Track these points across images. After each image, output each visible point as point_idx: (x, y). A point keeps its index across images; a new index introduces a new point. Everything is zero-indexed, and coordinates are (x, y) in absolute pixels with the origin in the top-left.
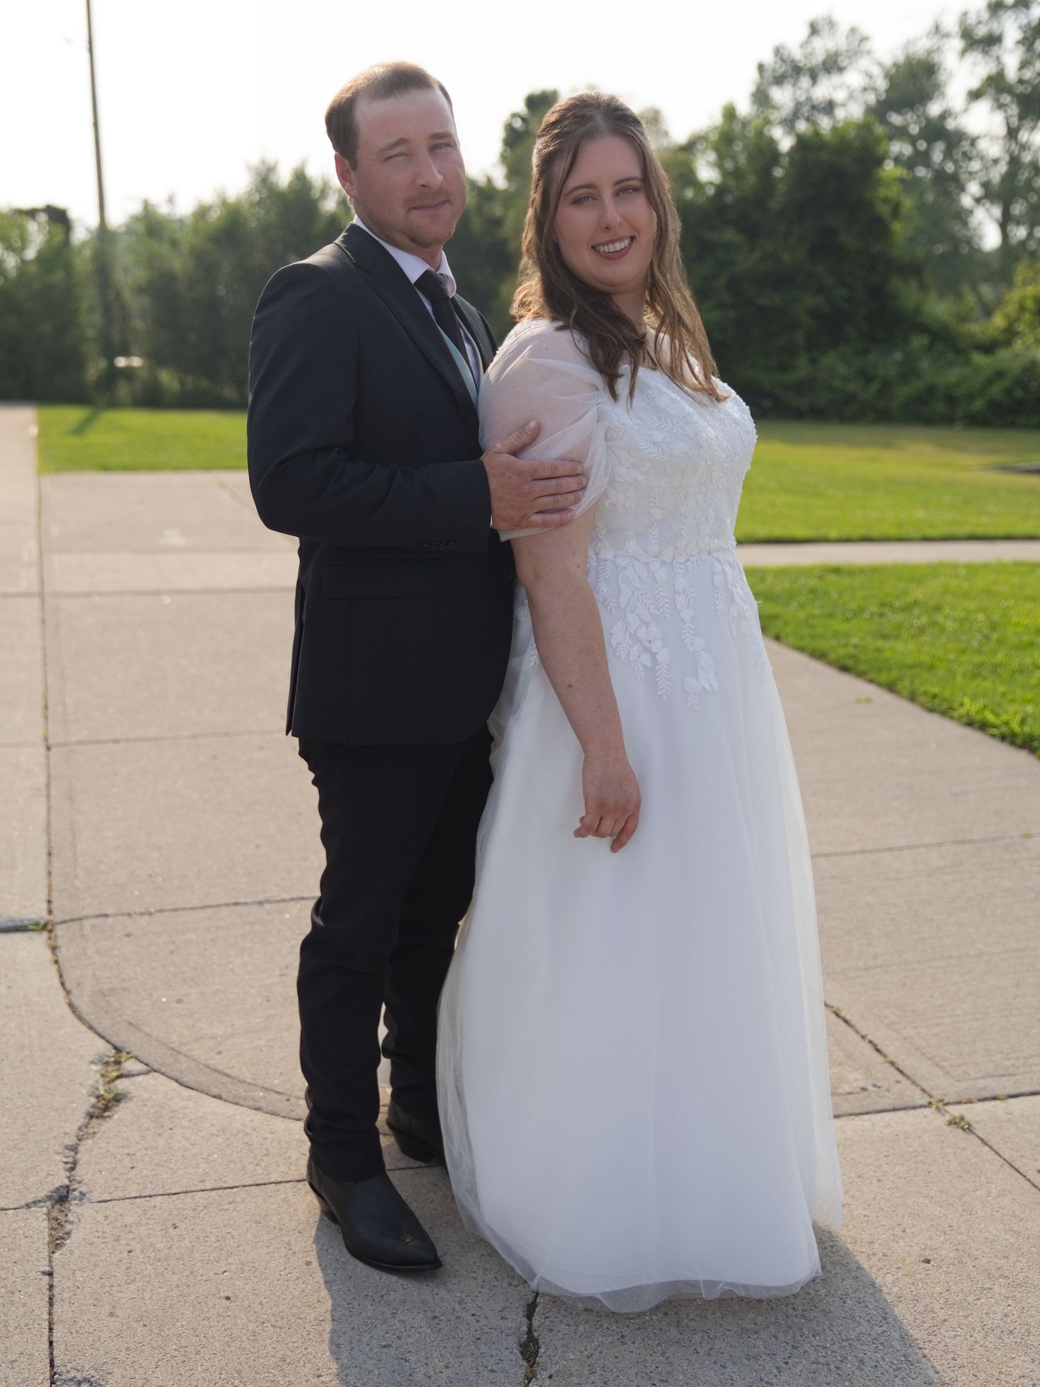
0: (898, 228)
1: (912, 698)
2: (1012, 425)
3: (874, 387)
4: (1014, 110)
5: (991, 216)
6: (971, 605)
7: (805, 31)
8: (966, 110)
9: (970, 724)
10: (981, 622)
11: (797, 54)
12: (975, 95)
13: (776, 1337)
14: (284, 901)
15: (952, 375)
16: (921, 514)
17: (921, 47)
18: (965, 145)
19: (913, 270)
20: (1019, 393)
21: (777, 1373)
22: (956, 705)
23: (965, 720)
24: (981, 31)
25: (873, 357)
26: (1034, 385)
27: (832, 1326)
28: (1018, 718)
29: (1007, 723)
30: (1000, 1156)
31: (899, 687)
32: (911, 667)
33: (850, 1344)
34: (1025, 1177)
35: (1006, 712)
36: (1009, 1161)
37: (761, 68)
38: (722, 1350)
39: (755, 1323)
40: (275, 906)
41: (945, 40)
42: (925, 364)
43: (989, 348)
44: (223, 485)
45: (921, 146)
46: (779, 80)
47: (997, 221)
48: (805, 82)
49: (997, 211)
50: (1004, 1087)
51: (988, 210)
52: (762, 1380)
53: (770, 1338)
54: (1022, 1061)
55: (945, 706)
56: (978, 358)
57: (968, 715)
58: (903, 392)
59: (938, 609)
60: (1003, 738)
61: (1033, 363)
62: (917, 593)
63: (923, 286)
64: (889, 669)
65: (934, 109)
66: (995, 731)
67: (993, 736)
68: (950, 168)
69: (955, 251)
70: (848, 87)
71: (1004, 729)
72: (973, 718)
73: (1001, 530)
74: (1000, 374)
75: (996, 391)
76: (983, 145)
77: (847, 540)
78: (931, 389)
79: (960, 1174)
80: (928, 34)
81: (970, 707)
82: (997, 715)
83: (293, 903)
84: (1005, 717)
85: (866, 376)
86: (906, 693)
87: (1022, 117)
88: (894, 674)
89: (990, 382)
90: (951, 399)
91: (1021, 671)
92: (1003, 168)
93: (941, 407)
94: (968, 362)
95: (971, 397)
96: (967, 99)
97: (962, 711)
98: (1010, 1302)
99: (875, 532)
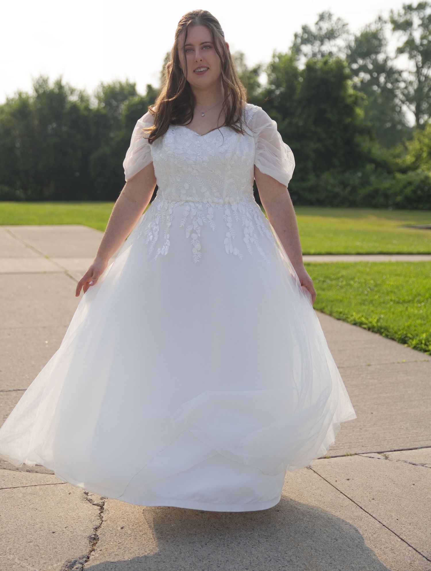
0: (360, 112)
1: (331, 314)
2: (416, 208)
3: (348, 189)
4: (420, 58)
5: (410, 110)
6: (368, 278)
7: (317, 18)
8: (396, 57)
9: (355, 324)
10: (371, 284)
11: (313, 29)
12: (400, 51)
13: (204, 536)
14: (10, 391)
15: (386, 184)
16: (358, 243)
17: (373, 28)
18: (396, 76)
19: (366, 131)
20: (419, 192)
21: (201, 548)
22: (349, 316)
23: (353, 322)
24: (401, 20)
25: (347, 175)
26: (426, 188)
27: (229, 532)
28: (376, 320)
29: (371, 322)
30: (321, 476)
31: (326, 310)
32: (332, 301)
33: (235, 538)
34: (330, 483)
35: (372, 317)
36: (324, 478)
37: (296, 36)
38: (179, 541)
39: (196, 532)
40: (5, 393)
41: (384, 25)
42: (373, 178)
43: (404, 171)
44: (9, 232)
45: (375, 75)
46: (305, 41)
47: (414, 112)
48: (317, 43)
49: (413, 107)
50: (330, 454)
51: (408, 106)
52: (194, 550)
53: (201, 537)
54: (341, 445)
55: (345, 317)
56: (399, 176)
57: (354, 320)
58: (363, 192)
59: (352, 279)
60: (369, 329)
61: (427, 178)
62: (344, 273)
63: (372, 139)
64: (322, 302)
65: (381, 57)
66: (365, 326)
67: (365, 328)
68: (389, 86)
69: (394, 126)
70: (338, 46)
71: (370, 325)
72: (356, 321)
73: (396, 250)
74: (410, 183)
75: (408, 191)
76: (405, 75)
77: (320, 254)
78: (376, 191)
79: (301, 483)
80: (375, 22)
81: (356, 316)
82: (367, 319)
83: (14, 392)
84: (370, 320)
85: (344, 184)
86: (328, 312)
87: (424, 63)
88: (324, 304)
89: (405, 187)
90: (386, 196)
91: (384, 302)
92: (416, 85)
93: (381, 200)
94: (394, 178)
95: (395, 194)
96: (396, 53)
97: (352, 318)
98: (309, 523)
99: (333, 250)
